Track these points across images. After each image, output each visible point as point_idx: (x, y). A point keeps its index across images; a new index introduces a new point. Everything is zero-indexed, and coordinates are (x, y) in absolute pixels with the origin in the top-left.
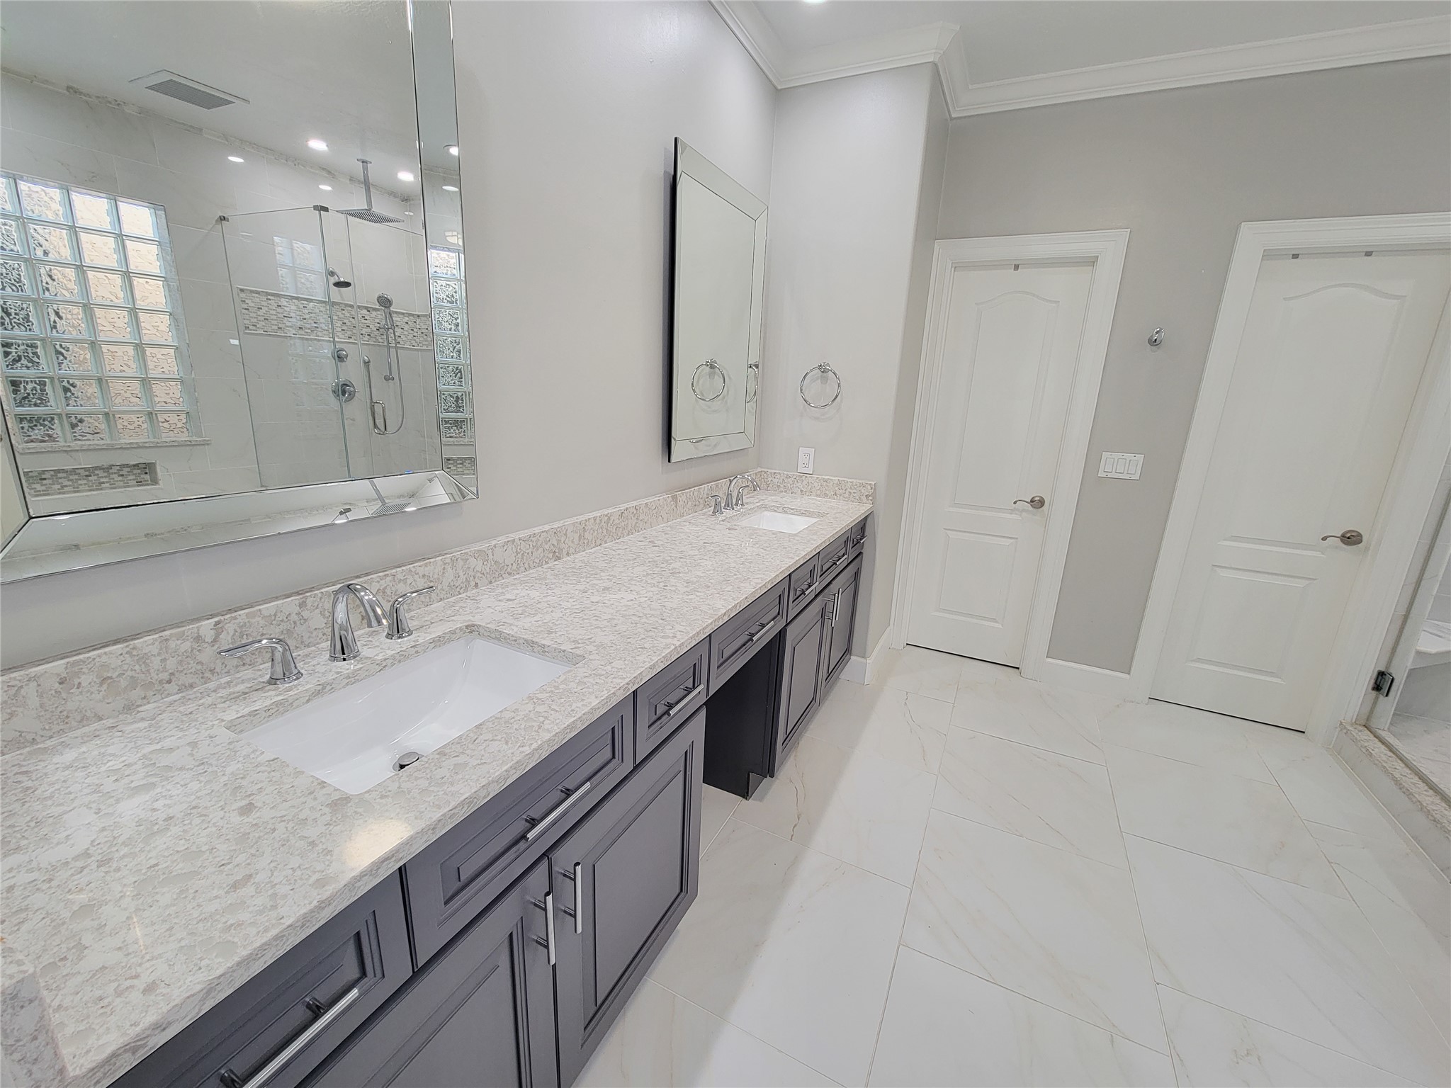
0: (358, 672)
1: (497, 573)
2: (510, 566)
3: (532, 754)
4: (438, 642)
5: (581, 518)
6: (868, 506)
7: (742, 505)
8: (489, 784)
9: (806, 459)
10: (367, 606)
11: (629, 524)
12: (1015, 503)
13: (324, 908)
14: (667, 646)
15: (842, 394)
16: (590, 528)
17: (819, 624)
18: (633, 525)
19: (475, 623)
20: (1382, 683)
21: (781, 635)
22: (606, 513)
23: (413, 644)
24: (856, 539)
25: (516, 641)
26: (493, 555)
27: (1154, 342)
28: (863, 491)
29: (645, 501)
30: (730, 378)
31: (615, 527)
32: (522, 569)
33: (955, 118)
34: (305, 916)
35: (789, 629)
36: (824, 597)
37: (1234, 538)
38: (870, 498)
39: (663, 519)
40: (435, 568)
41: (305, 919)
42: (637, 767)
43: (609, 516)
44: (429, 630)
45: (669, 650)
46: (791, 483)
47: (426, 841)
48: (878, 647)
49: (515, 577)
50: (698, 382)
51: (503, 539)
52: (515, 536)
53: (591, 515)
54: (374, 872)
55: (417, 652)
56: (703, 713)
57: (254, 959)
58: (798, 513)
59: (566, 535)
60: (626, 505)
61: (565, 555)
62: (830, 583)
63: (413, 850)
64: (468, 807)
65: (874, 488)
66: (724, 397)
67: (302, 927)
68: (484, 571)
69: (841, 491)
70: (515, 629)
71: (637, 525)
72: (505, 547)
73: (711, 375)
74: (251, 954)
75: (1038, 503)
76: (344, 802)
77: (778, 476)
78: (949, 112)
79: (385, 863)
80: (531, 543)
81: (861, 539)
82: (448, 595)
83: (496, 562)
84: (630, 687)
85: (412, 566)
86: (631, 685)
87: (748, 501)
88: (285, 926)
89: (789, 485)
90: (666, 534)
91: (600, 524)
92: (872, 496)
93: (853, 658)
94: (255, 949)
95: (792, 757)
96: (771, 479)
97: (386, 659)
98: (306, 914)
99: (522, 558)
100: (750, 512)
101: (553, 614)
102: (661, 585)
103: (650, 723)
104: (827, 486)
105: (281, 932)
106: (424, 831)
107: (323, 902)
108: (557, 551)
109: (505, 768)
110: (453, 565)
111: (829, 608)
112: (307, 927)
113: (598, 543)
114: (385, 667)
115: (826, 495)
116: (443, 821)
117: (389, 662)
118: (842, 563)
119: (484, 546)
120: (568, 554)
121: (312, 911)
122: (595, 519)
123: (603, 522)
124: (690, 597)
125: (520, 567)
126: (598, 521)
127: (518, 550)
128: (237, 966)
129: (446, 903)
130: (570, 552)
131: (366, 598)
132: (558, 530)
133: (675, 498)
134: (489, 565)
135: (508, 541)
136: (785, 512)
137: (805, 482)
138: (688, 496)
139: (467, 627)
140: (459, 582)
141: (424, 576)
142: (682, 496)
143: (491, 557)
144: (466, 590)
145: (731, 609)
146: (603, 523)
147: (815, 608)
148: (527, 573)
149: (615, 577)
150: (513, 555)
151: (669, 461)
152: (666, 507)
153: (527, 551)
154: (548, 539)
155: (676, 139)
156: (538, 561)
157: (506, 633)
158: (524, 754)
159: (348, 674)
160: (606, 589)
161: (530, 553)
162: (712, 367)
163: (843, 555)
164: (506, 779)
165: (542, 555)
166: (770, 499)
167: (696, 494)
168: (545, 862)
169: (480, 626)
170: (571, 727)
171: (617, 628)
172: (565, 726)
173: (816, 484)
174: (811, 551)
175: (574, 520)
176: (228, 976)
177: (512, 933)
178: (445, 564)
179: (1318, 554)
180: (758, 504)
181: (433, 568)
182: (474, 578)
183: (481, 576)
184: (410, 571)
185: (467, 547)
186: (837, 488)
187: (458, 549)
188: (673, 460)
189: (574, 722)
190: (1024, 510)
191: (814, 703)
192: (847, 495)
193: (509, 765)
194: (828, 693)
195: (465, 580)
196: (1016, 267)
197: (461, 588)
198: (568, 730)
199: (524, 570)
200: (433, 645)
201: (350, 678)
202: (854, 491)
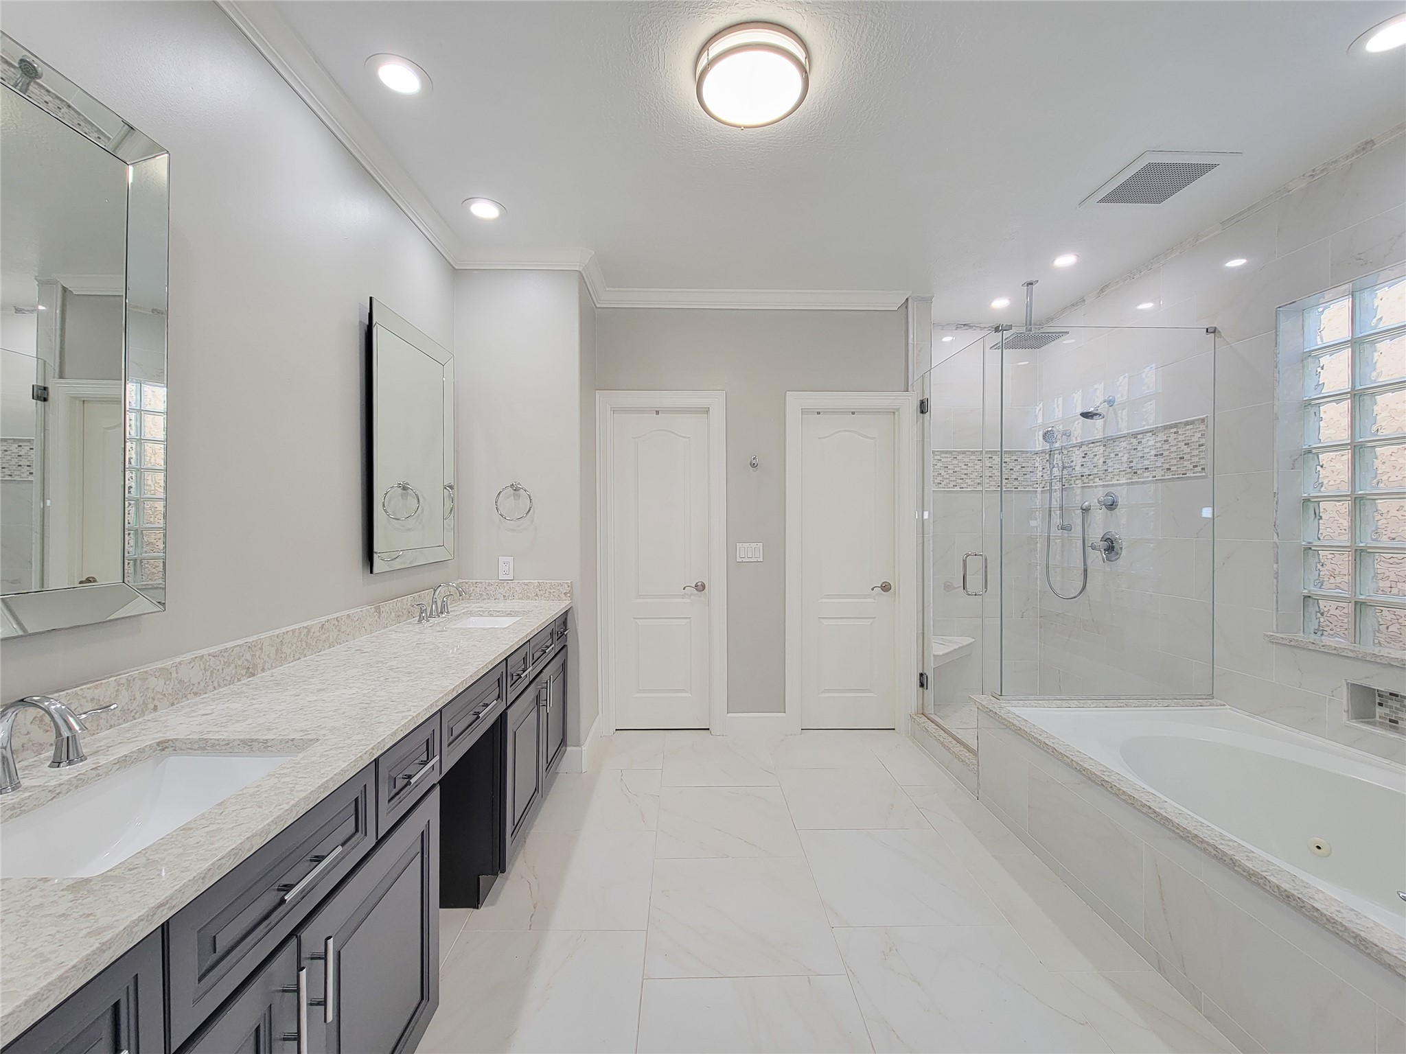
0: (25, 801)
1: (181, 694)
2: (196, 685)
3: (290, 810)
4: (124, 762)
5: (277, 632)
6: (568, 602)
7: (448, 612)
8: (253, 836)
9: (506, 567)
10: (56, 716)
11: (331, 637)
12: (684, 589)
13: (104, 951)
14: (403, 718)
15: (534, 508)
16: (288, 641)
17: (534, 714)
18: (335, 637)
19: (169, 738)
20: (923, 682)
21: (502, 718)
22: (306, 625)
23: (94, 766)
24: (560, 630)
25: (228, 744)
26: (177, 673)
27: (753, 465)
28: (561, 589)
29: (346, 613)
30: (423, 497)
31: (316, 639)
32: (211, 688)
33: (599, 308)
34: (88, 958)
35: (509, 712)
36: (537, 685)
37: (828, 596)
38: (569, 595)
39: (366, 630)
40: (107, 690)
41: (88, 961)
42: (380, 842)
43: (308, 629)
44: (108, 753)
45: (407, 720)
46: (493, 589)
47: (196, 891)
48: (590, 735)
49: (201, 697)
50: (389, 503)
51: (189, 656)
52: (205, 652)
53: (290, 628)
54: (150, 917)
55: (98, 775)
56: (437, 791)
57: (39, 1001)
58: (504, 614)
59: (261, 649)
60: (326, 618)
61: (259, 671)
62: (541, 672)
63: (185, 899)
64: (235, 858)
65: (571, 586)
66: (418, 516)
67: (84, 970)
68: (165, 692)
69: (541, 592)
70: (226, 734)
71: (339, 637)
72: (192, 664)
73: (404, 496)
74: (38, 993)
75: (701, 587)
76: (84, 883)
77: (480, 585)
78: (595, 305)
79: (161, 909)
80: (221, 659)
81: (564, 631)
82: (120, 722)
83: (181, 681)
84: (374, 752)
85: (79, 688)
86: (376, 750)
87: (452, 609)
88: (69, 967)
89: (491, 592)
90: (372, 643)
91: (299, 637)
92: (570, 594)
93: (568, 748)
94: (42, 988)
95: (521, 855)
96: (473, 588)
97: (60, 785)
98: (89, 955)
99: (212, 676)
100: (456, 618)
101: (267, 717)
102: (382, 679)
103: (390, 797)
104: (528, 589)
105: (66, 972)
106: (195, 879)
107: (104, 944)
108: (251, 667)
109: (267, 822)
110: (128, 686)
111: (543, 697)
112: (89, 970)
113: (297, 657)
114: (58, 794)
115: (528, 598)
116: (212, 871)
117: (64, 788)
118: (551, 652)
119: (168, 663)
120: (263, 670)
121: (94, 953)
122: (294, 631)
123: (303, 634)
124: (416, 682)
125: (208, 686)
126: (297, 634)
127: (207, 667)
128: (25, 1005)
129: (200, 980)
130: (266, 668)
131: (53, 707)
132: (253, 644)
133: (378, 609)
134: (171, 685)
135: (196, 657)
136: (491, 615)
137: (507, 588)
138: (391, 607)
139: (158, 744)
140: (135, 705)
141: (92, 700)
142: (386, 607)
143: (174, 675)
144: (143, 714)
145: (458, 685)
146: (302, 636)
147: (530, 694)
148: (216, 692)
149: (328, 680)
150: (201, 673)
151: (371, 572)
152: (369, 618)
153: (217, 668)
154: (241, 654)
155: (371, 298)
156: (229, 678)
157: (215, 740)
158: (282, 810)
159: (14, 804)
160: (319, 690)
161: (221, 670)
162: (405, 488)
163: (551, 645)
164: (268, 834)
165: (234, 672)
166: (474, 607)
167: (399, 604)
168: (294, 941)
169: (176, 740)
170: (324, 787)
171: (346, 715)
172: (319, 785)
173: (517, 589)
174: (523, 638)
175: (271, 633)
176: (15, 1015)
177: (259, 1026)
178: (119, 685)
179: (872, 600)
180: (463, 611)
181: (103, 691)
182: (154, 699)
183: (162, 697)
184: (77, 694)
185: (147, 665)
186: (537, 590)
187: (137, 668)
188: (375, 570)
189: (327, 782)
190: (691, 594)
191: (538, 791)
192: (547, 595)
193: (270, 820)
194: (550, 785)
195: (141, 702)
196: (657, 412)
197: (137, 712)
198: (322, 790)
199: (212, 688)
200: (117, 766)
201: (15, 808)
202: (554, 590)
